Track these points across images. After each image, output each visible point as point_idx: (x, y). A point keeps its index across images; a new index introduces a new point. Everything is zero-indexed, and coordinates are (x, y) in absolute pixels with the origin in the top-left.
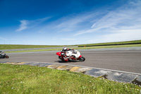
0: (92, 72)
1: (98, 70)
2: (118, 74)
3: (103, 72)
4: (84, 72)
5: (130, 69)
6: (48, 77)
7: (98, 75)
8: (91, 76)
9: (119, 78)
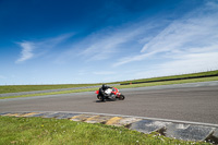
0: (142, 125)
1: (150, 121)
2: (182, 127)
3: (160, 124)
4: (128, 126)
5: (201, 118)
6: (69, 136)
7: (151, 129)
8: (140, 131)
9: (184, 133)
